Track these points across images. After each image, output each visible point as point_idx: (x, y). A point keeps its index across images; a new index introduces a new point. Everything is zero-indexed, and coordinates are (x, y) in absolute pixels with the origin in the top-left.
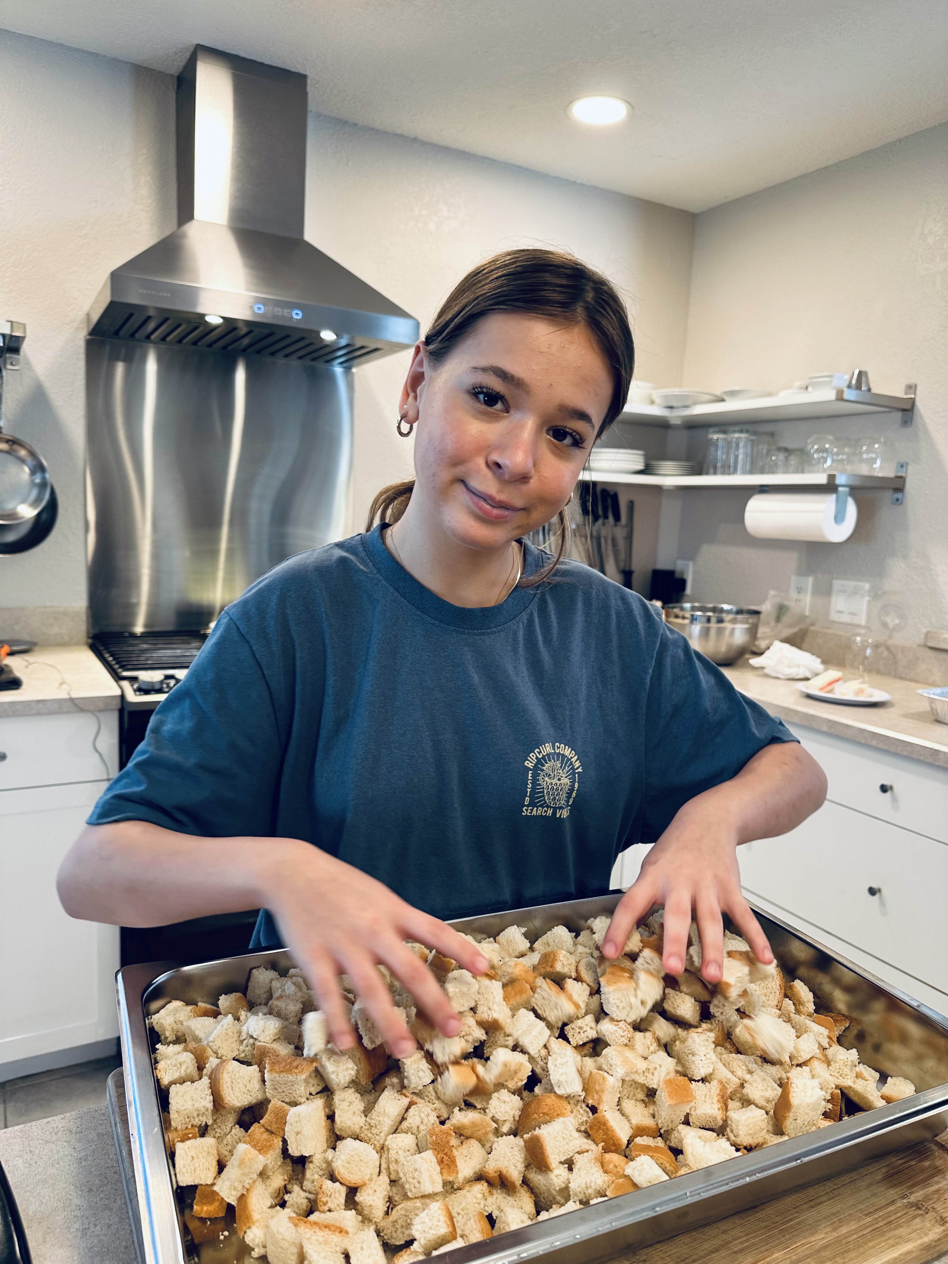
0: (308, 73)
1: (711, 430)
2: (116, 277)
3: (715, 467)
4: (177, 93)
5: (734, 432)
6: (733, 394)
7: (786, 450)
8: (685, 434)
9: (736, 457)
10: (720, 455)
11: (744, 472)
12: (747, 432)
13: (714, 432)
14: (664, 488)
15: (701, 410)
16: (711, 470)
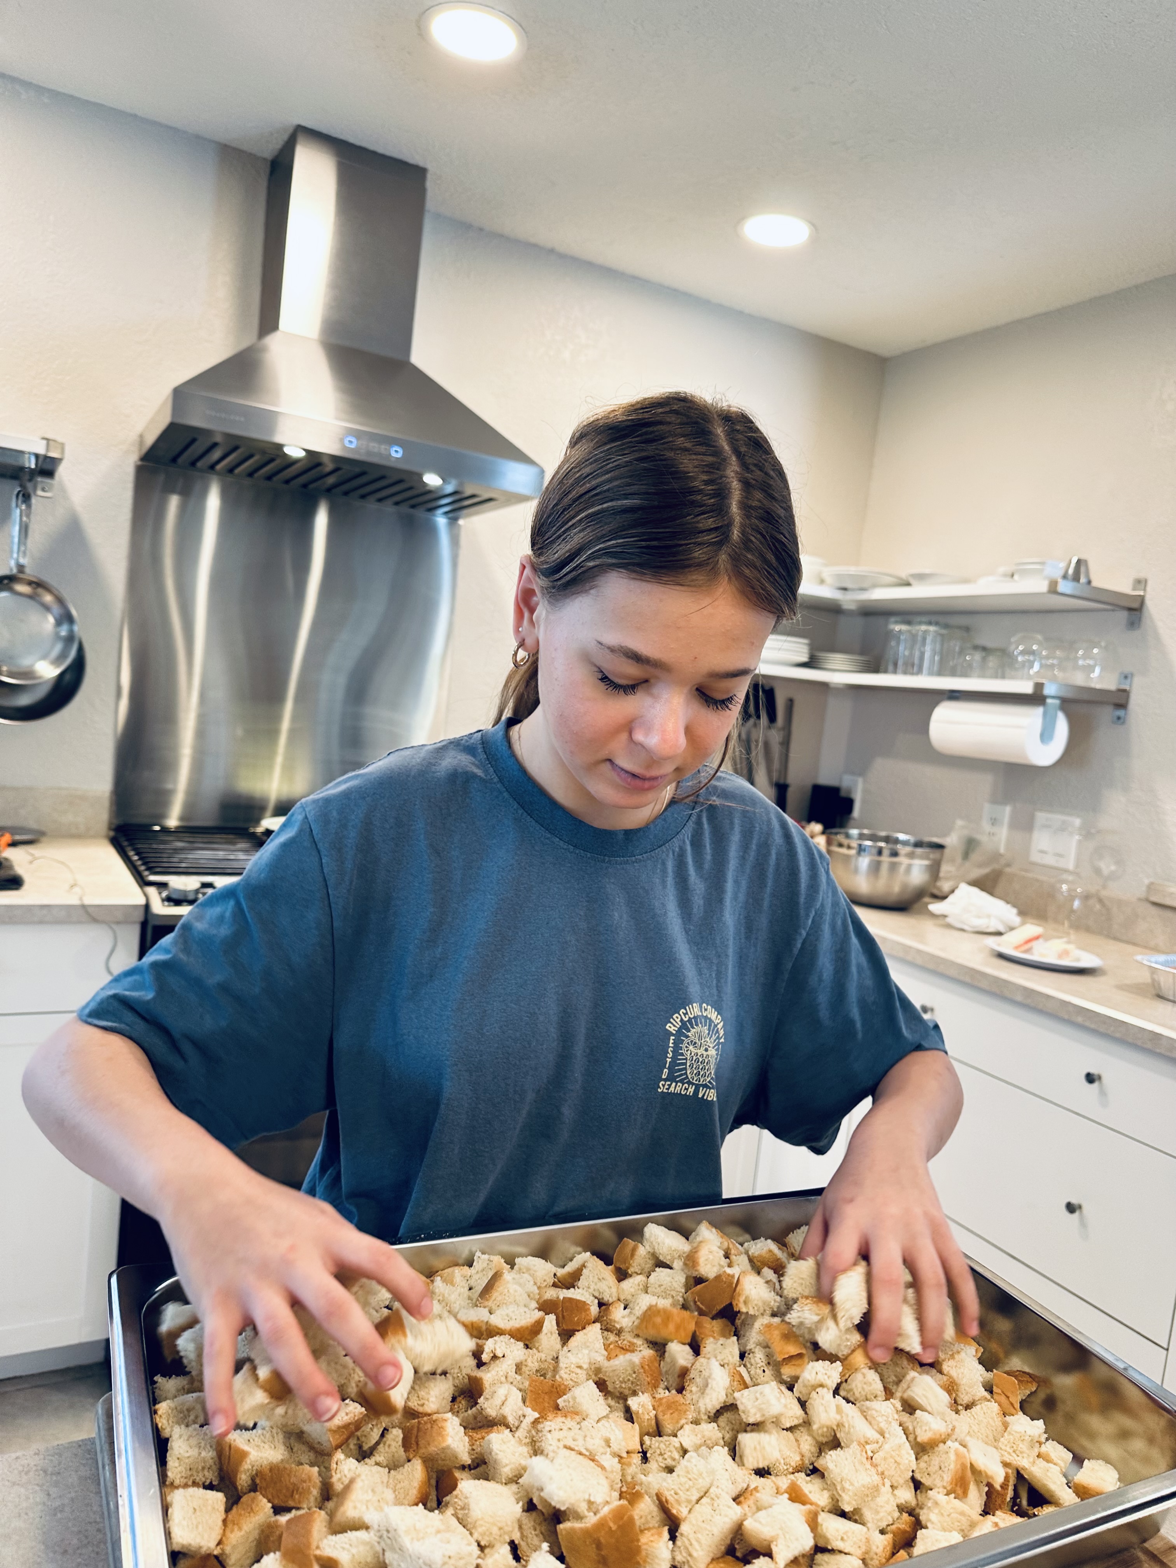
0: (428, 166)
1: (893, 619)
2: (179, 394)
3: (895, 665)
4: (269, 179)
5: (920, 623)
6: (921, 577)
7: (984, 649)
8: (860, 621)
9: (922, 654)
10: (903, 650)
11: (931, 673)
12: (936, 624)
13: (897, 622)
14: (832, 686)
15: (881, 594)
16: (891, 667)
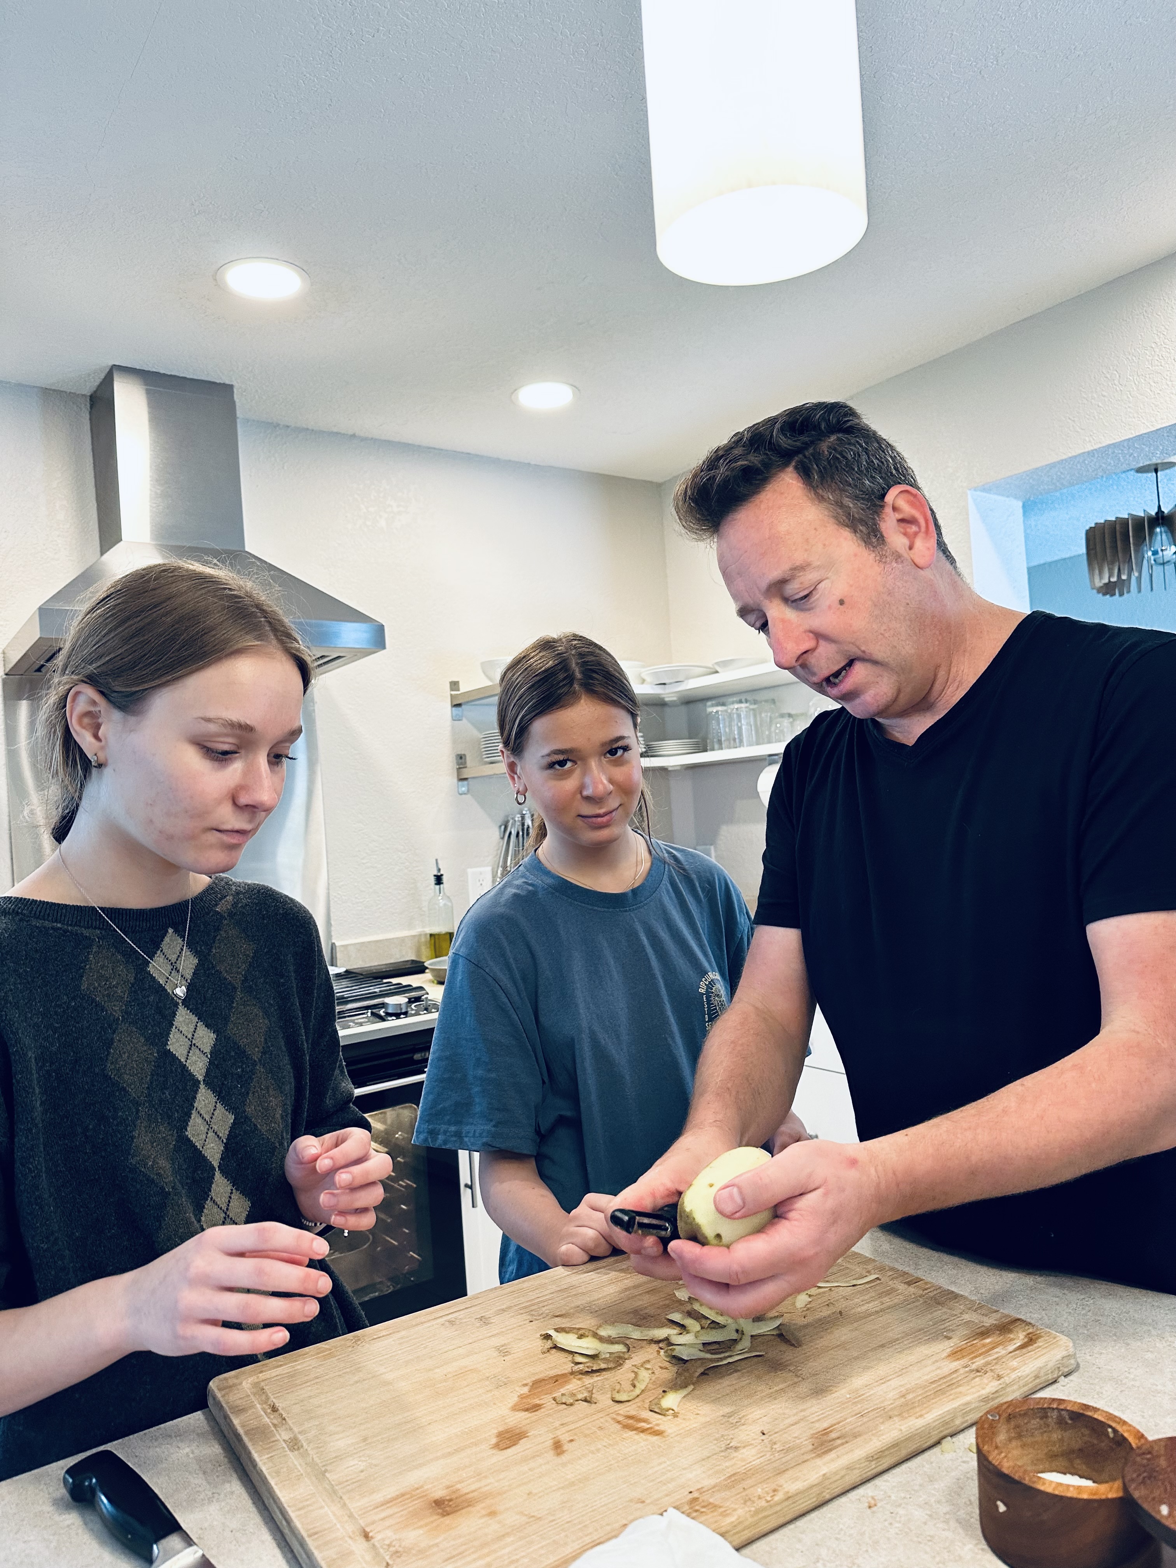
0: (234, 383)
1: (709, 703)
2: (44, 612)
3: (720, 742)
4: (90, 413)
5: (733, 703)
6: (725, 664)
7: (790, 715)
8: (683, 709)
9: (740, 729)
10: (723, 728)
11: (750, 744)
12: (746, 701)
13: (713, 706)
14: (670, 769)
15: (693, 684)
16: (716, 746)
